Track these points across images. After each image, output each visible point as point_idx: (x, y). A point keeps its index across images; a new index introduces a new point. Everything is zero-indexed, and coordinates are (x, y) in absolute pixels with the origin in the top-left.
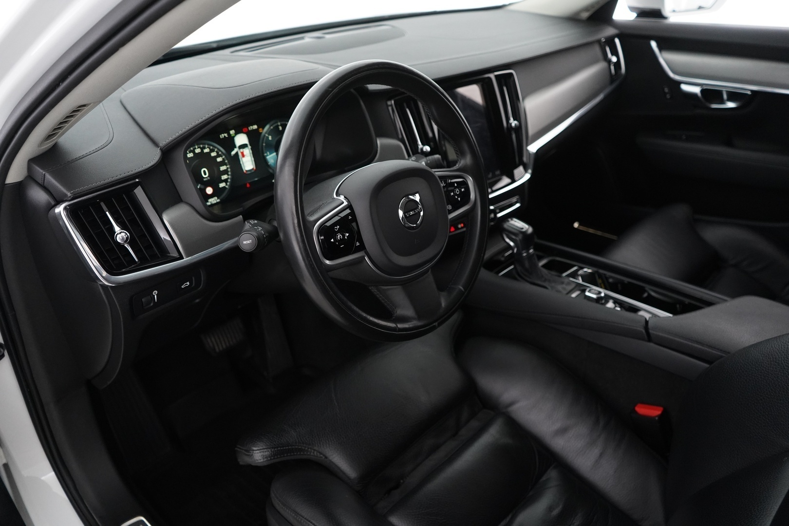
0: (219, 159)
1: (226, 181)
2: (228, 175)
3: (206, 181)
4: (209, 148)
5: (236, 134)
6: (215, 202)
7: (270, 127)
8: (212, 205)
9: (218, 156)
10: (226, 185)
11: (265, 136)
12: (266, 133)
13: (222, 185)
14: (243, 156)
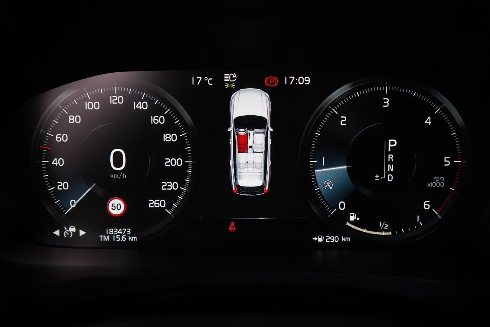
0: (168, 138)
1: (170, 196)
2: (182, 184)
3: (116, 179)
4: (151, 103)
5: (240, 85)
6: (124, 239)
7: (353, 91)
8: (113, 245)
9: (169, 127)
10: (169, 206)
11: (328, 110)
12: (333, 104)
13: (155, 203)
14: (244, 148)
